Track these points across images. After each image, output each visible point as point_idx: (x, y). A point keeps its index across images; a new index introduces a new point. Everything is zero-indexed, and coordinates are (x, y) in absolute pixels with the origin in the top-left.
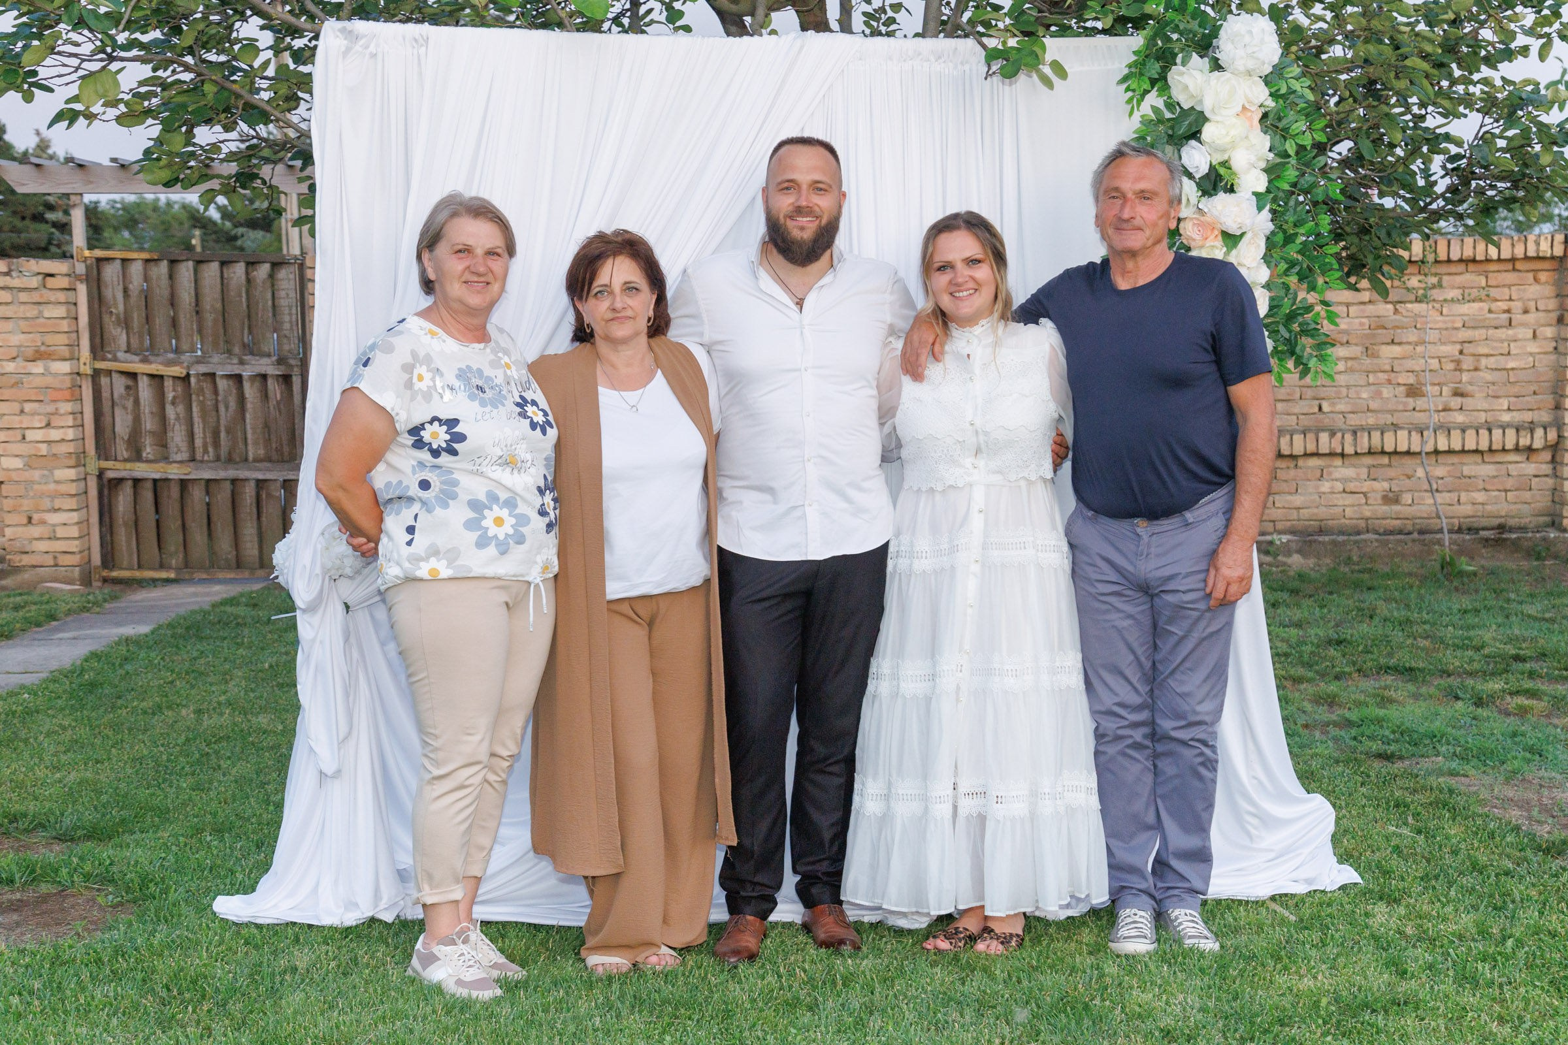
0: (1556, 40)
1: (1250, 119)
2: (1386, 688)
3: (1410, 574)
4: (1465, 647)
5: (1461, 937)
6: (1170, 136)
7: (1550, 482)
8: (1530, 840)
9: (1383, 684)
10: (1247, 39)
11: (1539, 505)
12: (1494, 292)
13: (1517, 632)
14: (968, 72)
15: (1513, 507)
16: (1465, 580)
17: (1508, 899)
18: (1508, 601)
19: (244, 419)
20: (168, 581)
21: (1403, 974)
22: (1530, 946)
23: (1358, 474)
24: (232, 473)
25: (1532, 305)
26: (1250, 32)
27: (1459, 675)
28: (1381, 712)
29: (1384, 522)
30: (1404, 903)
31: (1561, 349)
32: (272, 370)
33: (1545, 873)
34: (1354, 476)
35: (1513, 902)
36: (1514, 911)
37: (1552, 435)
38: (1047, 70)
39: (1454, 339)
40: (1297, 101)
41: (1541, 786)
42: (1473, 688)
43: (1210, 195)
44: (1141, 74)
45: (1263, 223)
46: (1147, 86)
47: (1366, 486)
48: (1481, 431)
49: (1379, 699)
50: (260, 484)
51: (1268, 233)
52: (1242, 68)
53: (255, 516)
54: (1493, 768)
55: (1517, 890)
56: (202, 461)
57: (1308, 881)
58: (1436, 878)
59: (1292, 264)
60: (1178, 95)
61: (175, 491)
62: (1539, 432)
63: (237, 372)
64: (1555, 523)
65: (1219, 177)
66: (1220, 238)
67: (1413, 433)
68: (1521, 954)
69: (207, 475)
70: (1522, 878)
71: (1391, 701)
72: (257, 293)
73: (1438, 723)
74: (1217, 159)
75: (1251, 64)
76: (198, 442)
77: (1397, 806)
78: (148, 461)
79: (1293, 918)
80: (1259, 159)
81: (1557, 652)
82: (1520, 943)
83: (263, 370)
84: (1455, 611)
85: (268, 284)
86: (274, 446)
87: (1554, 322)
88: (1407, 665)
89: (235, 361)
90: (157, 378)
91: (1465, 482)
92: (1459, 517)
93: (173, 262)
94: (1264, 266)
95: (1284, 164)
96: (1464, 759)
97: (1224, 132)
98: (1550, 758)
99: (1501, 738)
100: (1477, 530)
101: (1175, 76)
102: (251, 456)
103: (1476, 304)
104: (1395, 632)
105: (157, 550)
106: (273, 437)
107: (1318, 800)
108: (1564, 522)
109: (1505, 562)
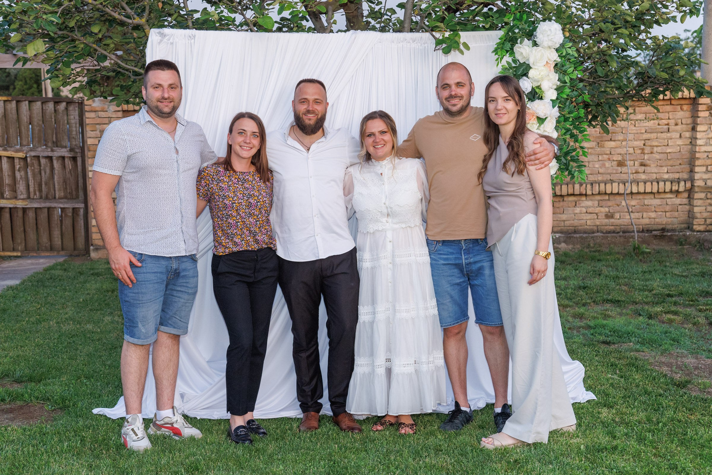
1: (550, 67)
2: (607, 310)
3: (618, 253)
4: (644, 290)
5: (639, 422)
7: (687, 207)
8: (671, 381)
9: (605, 308)
10: (549, 33)
11: (682, 218)
12: (660, 116)
13: (669, 282)
14: (426, 47)
15: (669, 220)
16: (645, 256)
18: (665, 266)
19: (53, 177)
20: (17, 257)
21: (614, 437)
22: (669, 426)
23: (593, 204)
24: (48, 205)
25: (680, 121)
26: (550, 30)
27: (641, 304)
28: (605, 322)
29: (606, 227)
30: (615, 408)
31: (693, 143)
32: (67, 154)
33: (677, 395)
34: (592, 205)
35: (663, 407)
36: (663, 411)
37: (689, 185)
38: (461, 47)
39: (641, 138)
40: (570, 57)
41: (678, 356)
42: (647, 310)
43: (532, 101)
44: (502, 48)
45: (555, 112)
46: (505, 53)
47: (597, 210)
48: (653, 183)
49: (603, 316)
50: (63, 209)
51: (557, 117)
52: (546, 45)
53: (59, 226)
54: (656, 348)
55: (665, 402)
56: (33, 199)
57: (574, 398)
58: (629, 397)
59: (568, 130)
60: (518, 57)
61: (20, 213)
62: (682, 184)
63: (50, 155)
64: (690, 228)
65: (536, 93)
66: (536, 119)
67: (621, 184)
68: (665, 429)
69: (36, 205)
70: (667, 397)
71: (609, 316)
72: (60, 116)
73: (631, 327)
74: (535, 84)
75: (550, 44)
76: (31, 189)
77: (612, 365)
78: (7, 199)
80: (553, 85)
81: (688, 292)
82: (665, 425)
83: (63, 154)
84: (640, 272)
85: (65, 113)
86: (68, 191)
87: (690, 130)
88: (617, 299)
89: (49, 150)
90: (11, 159)
91: (645, 208)
92: (642, 225)
93: (18, 102)
94: (555, 132)
95: (564, 86)
96: (643, 344)
97: (538, 73)
98: (682, 343)
99: (660, 334)
100: (651, 231)
101: (517, 48)
102: (57, 196)
103: (652, 121)
104: (611, 283)
105: (11, 242)
106: (68, 187)
107: (577, 363)
108: (695, 227)
109: (665, 246)
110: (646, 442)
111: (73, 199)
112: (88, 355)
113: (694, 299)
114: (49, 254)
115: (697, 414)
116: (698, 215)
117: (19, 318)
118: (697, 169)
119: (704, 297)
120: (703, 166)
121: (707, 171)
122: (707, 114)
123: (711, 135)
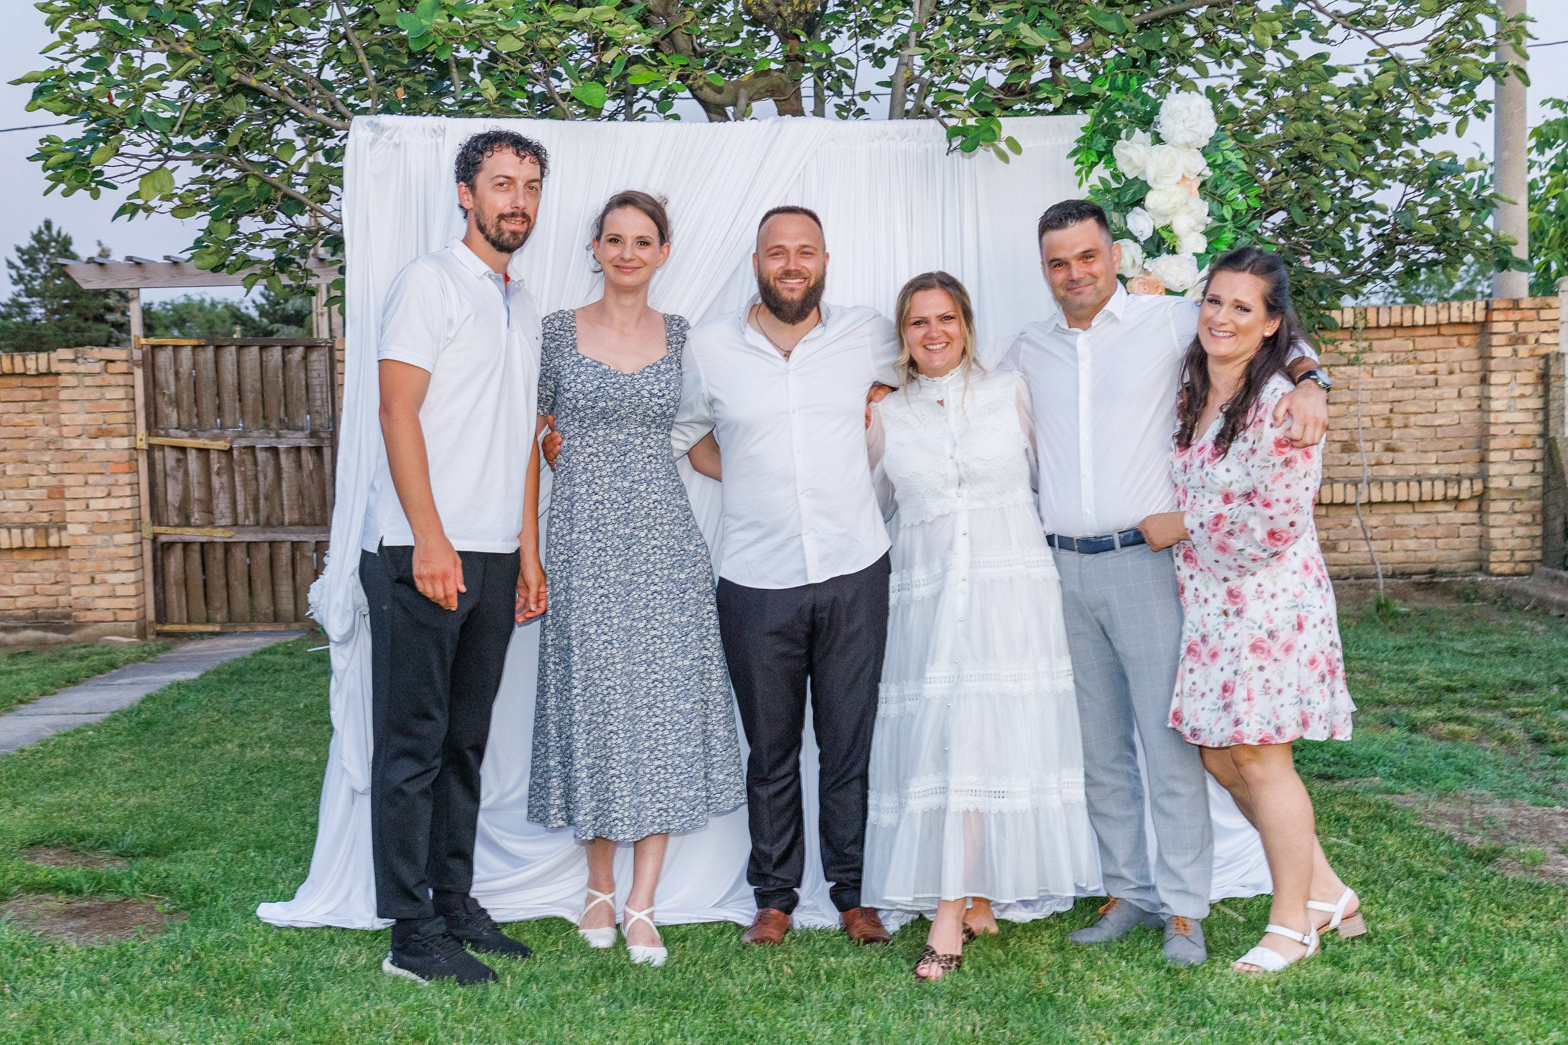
0: (1472, 118)
1: (1190, 186)
4: (1400, 680)
6: (1117, 205)
7: (1477, 530)
8: (1462, 850)
10: (1185, 114)
11: (1467, 551)
12: (1421, 356)
13: (1448, 665)
14: (931, 149)
15: (1443, 553)
16: (1399, 620)
17: (1442, 901)
18: (1440, 638)
19: (280, 486)
20: (214, 634)
24: (269, 536)
25: (1457, 366)
26: (1188, 108)
27: (1395, 705)
31: (1484, 407)
32: (305, 443)
33: (1476, 878)
36: (1448, 910)
37: (1478, 486)
38: (1003, 146)
39: (1385, 399)
40: (1231, 170)
41: (1472, 802)
42: (1407, 716)
43: (1155, 257)
44: (1090, 148)
46: (1094, 158)
48: (1412, 484)
50: (295, 545)
52: (1181, 141)
53: (290, 575)
54: (1427, 786)
55: (1450, 893)
56: (243, 526)
58: (1375, 882)
60: (1123, 166)
61: (219, 554)
62: (1466, 484)
63: (274, 445)
64: (1482, 567)
65: (1162, 241)
67: (1349, 486)
69: (248, 538)
70: (1454, 882)
72: (292, 373)
73: (1375, 747)
74: (1160, 223)
75: (1189, 137)
76: (240, 508)
77: (1337, 820)
78: (196, 526)
79: (1241, 919)
80: (1199, 224)
81: (1486, 683)
83: (297, 442)
84: (1390, 648)
85: (302, 365)
87: (1478, 382)
89: (273, 435)
90: (204, 452)
91: (1396, 531)
92: (1392, 563)
93: (218, 348)
95: (1222, 228)
96: (1400, 778)
97: (1166, 199)
98: (1480, 777)
99: (1434, 760)
100: (1410, 575)
101: (1119, 149)
102: (287, 520)
103: (1405, 367)
105: (203, 607)
106: (307, 503)
108: (1492, 567)
109: (1436, 603)
112: (276, 806)
113: (1498, 694)
114: (271, 629)
115: (1522, 916)
116: (1498, 544)
117: (173, 738)
118: (1493, 456)
119: (1518, 692)
120: (1504, 449)
121: (1513, 461)
122: (1508, 351)
123: (1517, 392)
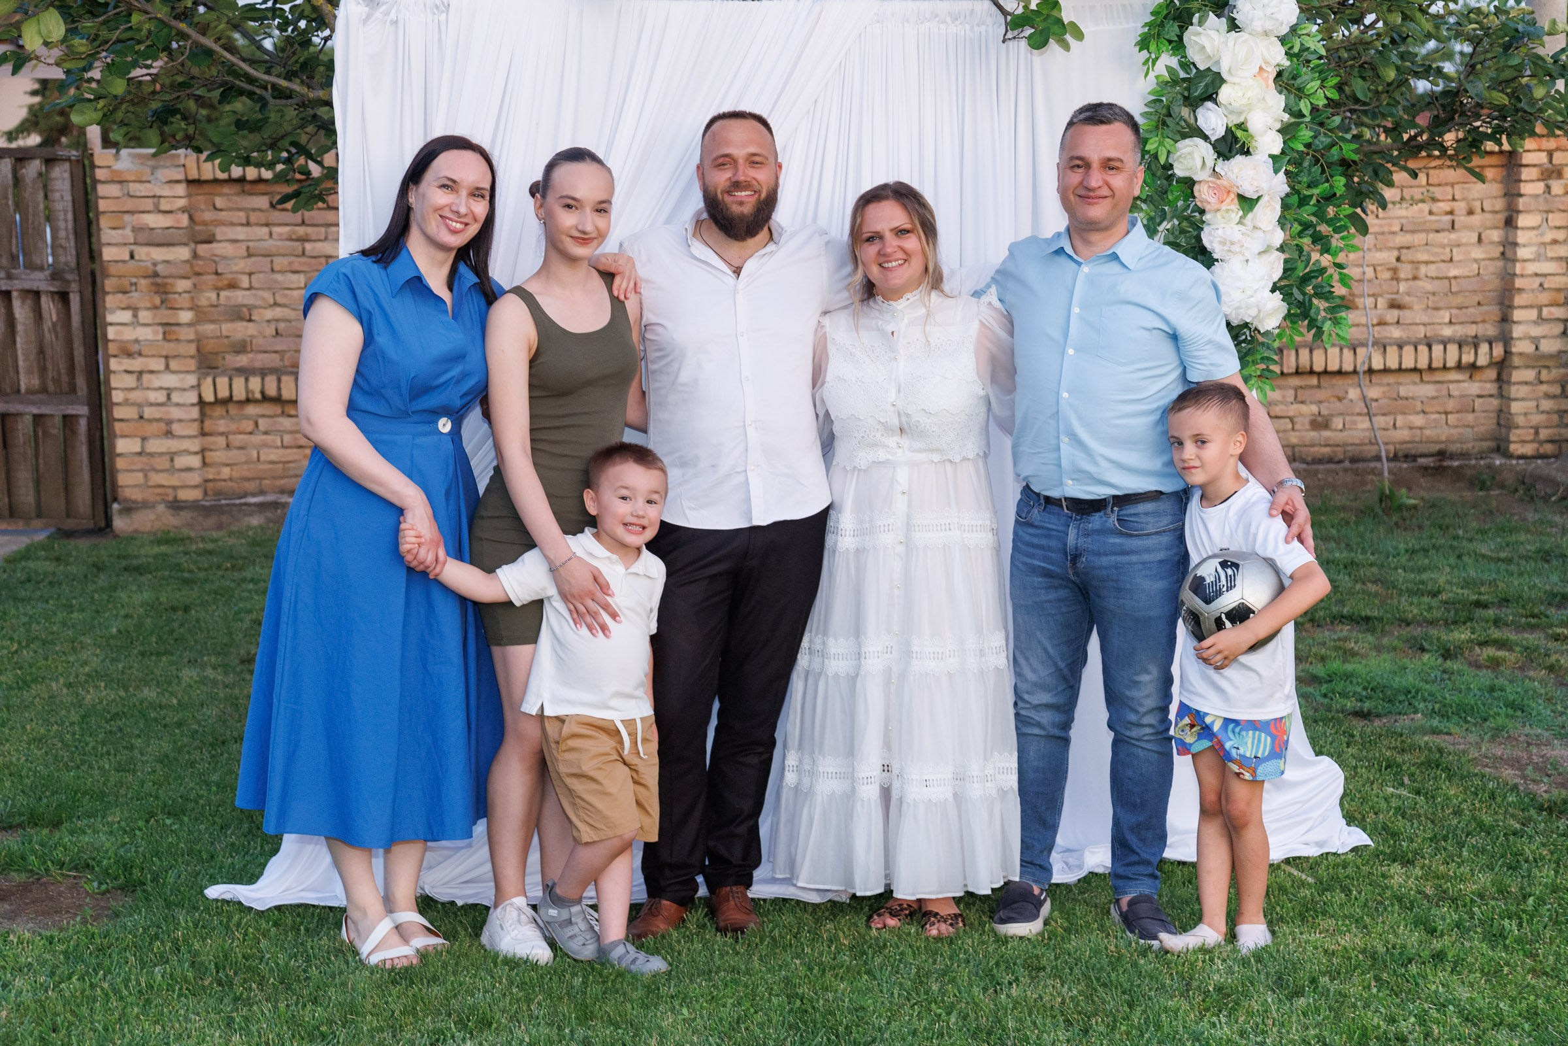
1: (1266, 80)
2: (1345, 639)
3: (1344, 508)
4: (1420, 593)
5: (1481, 896)
6: (1186, 98)
7: (1495, 402)
8: (1532, 800)
9: (1341, 635)
11: (1482, 429)
12: (1438, 192)
13: (1472, 573)
14: (984, 34)
15: (1454, 431)
16: (1406, 514)
17: (1520, 858)
18: (1456, 538)
19: (14, 342)
22: (1551, 904)
23: (1284, 397)
25: (1477, 205)
27: (1419, 624)
28: (1349, 667)
29: (1312, 450)
30: (1418, 863)
31: (1509, 254)
32: (43, 286)
33: (1552, 832)
34: (1280, 398)
35: (1527, 861)
36: (1529, 871)
37: (1498, 351)
39: (1391, 245)
40: (1310, 57)
41: (1529, 744)
42: (1438, 639)
43: (1227, 158)
44: (1158, 35)
45: (1279, 185)
46: (1163, 47)
47: (1293, 410)
48: (1420, 348)
49: (1341, 652)
50: (37, 418)
51: (1283, 195)
52: (1259, 29)
53: (31, 458)
54: (1475, 725)
55: (1528, 850)
57: (1319, 844)
58: (1445, 838)
59: (1306, 226)
60: (1193, 55)
62: (1484, 348)
63: (5, 288)
64: (1500, 447)
65: (1236, 139)
66: (1236, 201)
67: (1346, 351)
68: (1544, 910)
70: (1530, 837)
71: (1353, 654)
73: (1409, 678)
74: (1233, 121)
75: (1269, 25)
77: (1389, 766)
79: (1310, 880)
80: (1275, 121)
81: (1520, 597)
82: (1541, 901)
83: (34, 286)
84: (1403, 551)
85: (41, 184)
86: (50, 375)
87: (1502, 224)
88: (1363, 614)
91: (1401, 405)
92: (1394, 444)
94: (1279, 229)
95: (1298, 124)
96: (1444, 716)
97: (1240, 94)
98: (1534, 713)
99: (1479, 693)
100: (1415, 457)
101: (1191, 37)
102: (23, 387)
103: (1420, 205)
104: (1341, 576)
106: (50, 366)
107: (1326, 762)
108: (1512, 447)
109: (1447, 493)
110: (1507, 942)
111: (61, 393)
113: (1536, 611)
114: (6, 526)
116: (1520, 420)
118: (1517, 315)
119: (1558, 607)
120: (1531, 307)
121: (1541, 320)
122: (1539, 187)
123: (1548, 237)
